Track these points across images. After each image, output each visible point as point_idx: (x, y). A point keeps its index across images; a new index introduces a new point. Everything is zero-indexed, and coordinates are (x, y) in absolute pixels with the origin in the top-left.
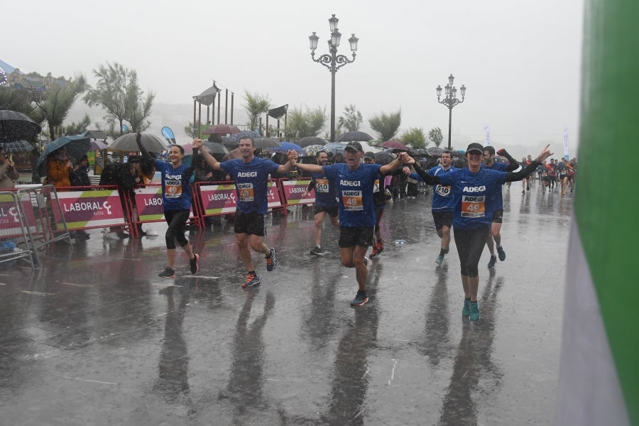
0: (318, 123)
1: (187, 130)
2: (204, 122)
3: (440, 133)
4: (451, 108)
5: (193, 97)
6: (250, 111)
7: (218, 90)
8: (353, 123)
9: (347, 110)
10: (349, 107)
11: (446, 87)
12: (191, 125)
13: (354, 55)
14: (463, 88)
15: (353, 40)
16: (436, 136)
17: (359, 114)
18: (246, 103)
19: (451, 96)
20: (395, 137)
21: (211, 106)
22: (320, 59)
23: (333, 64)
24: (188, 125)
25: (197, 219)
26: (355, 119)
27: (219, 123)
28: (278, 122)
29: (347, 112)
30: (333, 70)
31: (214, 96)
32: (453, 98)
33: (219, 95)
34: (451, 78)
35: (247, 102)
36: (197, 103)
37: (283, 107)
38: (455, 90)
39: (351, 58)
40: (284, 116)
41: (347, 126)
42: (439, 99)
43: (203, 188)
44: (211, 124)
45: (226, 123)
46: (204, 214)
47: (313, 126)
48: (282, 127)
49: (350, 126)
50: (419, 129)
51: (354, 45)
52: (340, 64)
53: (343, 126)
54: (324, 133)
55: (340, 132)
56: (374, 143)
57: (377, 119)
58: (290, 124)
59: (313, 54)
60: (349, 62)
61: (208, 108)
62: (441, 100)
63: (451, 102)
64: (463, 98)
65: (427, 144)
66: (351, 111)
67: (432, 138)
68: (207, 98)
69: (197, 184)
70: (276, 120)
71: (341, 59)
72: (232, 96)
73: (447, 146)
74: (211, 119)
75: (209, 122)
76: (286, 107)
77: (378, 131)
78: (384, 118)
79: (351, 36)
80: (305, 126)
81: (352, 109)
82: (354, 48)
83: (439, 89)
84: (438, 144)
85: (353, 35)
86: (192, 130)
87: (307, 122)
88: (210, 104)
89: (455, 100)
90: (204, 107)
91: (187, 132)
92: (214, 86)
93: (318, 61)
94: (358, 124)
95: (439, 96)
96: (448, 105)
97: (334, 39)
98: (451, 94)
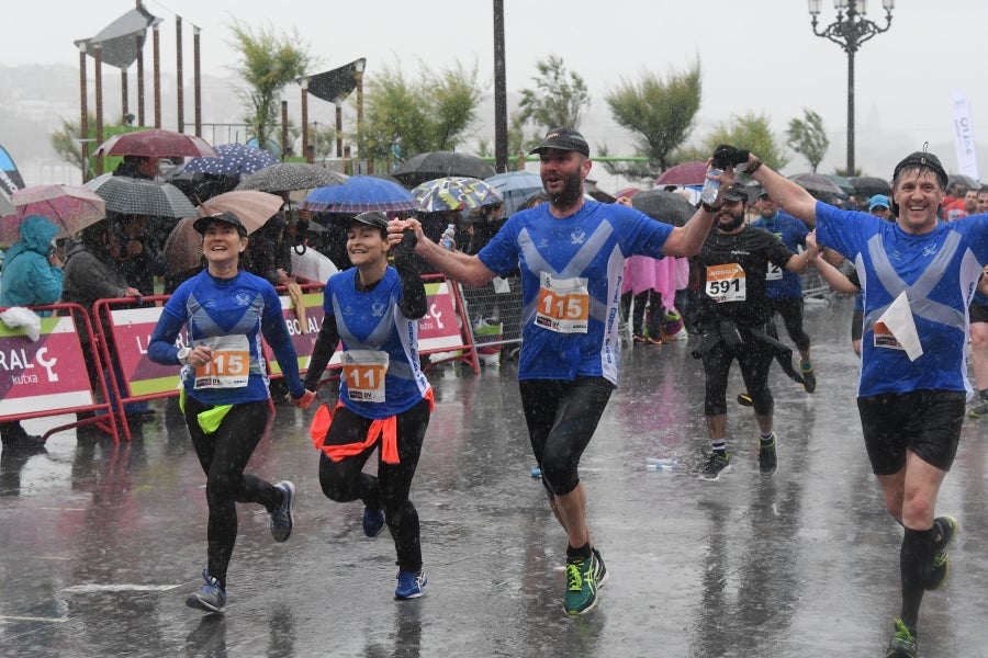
0: (457, 112)
1: (61, 144)
2: (111, 116)
3: (818, 128)
4: (851, 49)
5: (77, 43)
6: (252, 81)
7: (151, 19)
8: (561, 109)
9: (544, 70)
10: (547, 64)
12: (69, 127)
16: (807, 136)
17: (579, 84)
18: (239, 59)
19: (852, 14)
20: (686, 146)
21: (133, 70)
24: (61, 129)
25: (106, 409)
26: (567, 96)
27: (158, 124)
28: (338, 110)
29: (542, 77)
31: (140, 41)
32: (857, 19)
33: (156, 34)
35: (243, 56)
36: (90, 61)
37: (352, 66)
40: (354, 94)
41: (543, 117)
42: (815, 23)
43: (120, 318)
44: (135, 123)
45: (181, 129)
46: (125, 392)
47: (440, 121)
48: (349, 127)
49: (553, 116)
50: (757, 115)
53: (530, 119)
54: (475, 140)
55: (521, 136)
56: (624, 166)
57: (631, 92)
58: (375, 118)
61: (124, 75)
62: (821, 29)
63: (851, 32)
64: (889, 18)
65: (785, 162)
66: (552, 74)
67: (796, 144)
68: (121, 48)
69: (102, 307)
70: (330, 107)
72: (197, 39)
73: (843, 166)
74: (133, 109)
75: (128, 118)
76: (359, 68)
77: (636, 126)
78: (652, 91)
80: (418, 121)
81: (557, 67)
84: (815, 159)
86: (78, 144)
87: (422, 111)
88: (130, 64)
89: (864, 24)
90: (111, 72)
91: (59, 151)
92: (141, 9)
94: (575, 110)
95: (815, 14)
96: (843, 40)
98: (851, 7)
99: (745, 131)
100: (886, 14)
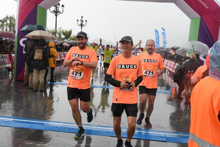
4: (82, 28)
8: (60, 33)
9: (59, 29)
10: (60, 28)
13: (63, 11)
14: (86, 21)
22: (52, 11)
23: (56, 14)
26: (60, 31)
30: (56, 16)
34: (82, 17)
39: (62, 12)
51: (63, 7)
52: (59, 14)
59: (50, 10)
60: (61, 13)
62: (78, 25)
63: (82, 25)
64: (86, 24)
66: (60, 29)
71: (59, 12)
77: (64, 35)
78: (66, 32)
79: (62, 5)
81: (61, 28)
82: (63, 9)
83: (78, 21)
85: (63, 4)
93: (51, 12)
95: (78, 23)
96: (81, 26)
97: (58, 6)
98: (82, 22)
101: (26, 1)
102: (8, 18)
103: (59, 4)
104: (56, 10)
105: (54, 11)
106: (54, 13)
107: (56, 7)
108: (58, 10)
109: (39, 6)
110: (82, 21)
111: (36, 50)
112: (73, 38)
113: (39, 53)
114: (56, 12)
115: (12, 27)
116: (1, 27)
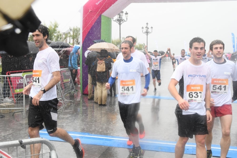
4: (147, 35)
11: (146, 27)
13: (127, 19)
14: (152, 28)
15: (127, 14)
23: (120, 23)
30: (120, 24)
34: (147, 24)
38: (148, 28)
51: (127, 15)
52: (122, 22)
59: (113, 19)
60: (125, 21)
62: (143, 32)
63: (147, 33)
71: (123, 20)
82: (127, 16)
83: (143, 28)
85: (126, 12)
89: (149, 32)
93: (115, 21)
95: (143, 30)
96: (146, 34)
97: (121, 14)
98: (147, 30)
99: (139, 45)
100: (151, 31)
101: (90, 11)
102: (71, 30)
103: (122, 12)
104: (119, 19)
105: (118, 20)
106: (118, 22)
107: (120, 16)
108: (122, 18)
109: (103, 15)
110: (147, 28)
111: (98, 62)
112: (138, 47)
113: (102, 65)
114: (120, 21)
115: (75, 39)
116: (65, 40)
